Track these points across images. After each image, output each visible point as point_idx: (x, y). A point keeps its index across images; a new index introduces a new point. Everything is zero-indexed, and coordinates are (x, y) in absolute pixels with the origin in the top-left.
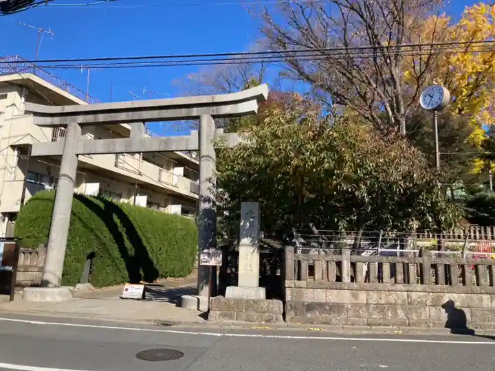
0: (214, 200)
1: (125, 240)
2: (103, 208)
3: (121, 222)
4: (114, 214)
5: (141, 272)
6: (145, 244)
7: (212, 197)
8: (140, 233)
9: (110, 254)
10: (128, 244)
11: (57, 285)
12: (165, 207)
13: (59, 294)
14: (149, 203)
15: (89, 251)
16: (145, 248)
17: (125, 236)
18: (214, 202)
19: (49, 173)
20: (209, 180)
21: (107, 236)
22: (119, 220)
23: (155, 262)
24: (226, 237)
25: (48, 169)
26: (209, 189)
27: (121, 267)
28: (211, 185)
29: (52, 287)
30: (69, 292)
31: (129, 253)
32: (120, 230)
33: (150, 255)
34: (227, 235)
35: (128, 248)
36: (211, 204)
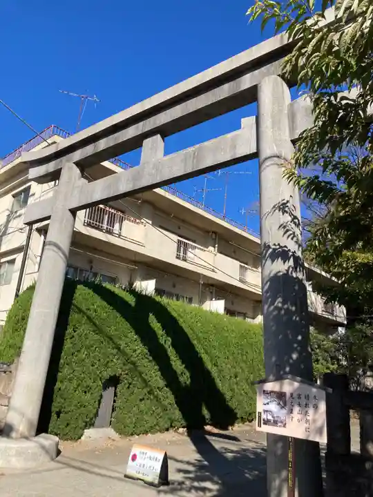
0: (299, 254)
1: (172, 358)
2: (133, 304)
3: (164, 327)
4: (151, 315)
5: (205, 412)
6: (209, 366)
7: (292, 246)
8: (199, 348)
9: (145, 381)
10: (177, 365)
11: (26, 434)
12: (254, 318)
13: (19, 454)
14: (229, 311)
15: (107, 374)
16: (208, 373)
17: (171, 352)
18: (296, 259)
19: (91, 268)
20: (283, 207)
21: (138, 348)
22: (159, 325)
23: (228, 395)
24: (345, 363)
25: (91, 262)
26: (283, 226)
27: (166, 403)
28: (288, 218)
29: (16, 439)
30: (40, 451)
31: (181, 379)
32: (162, 341)
33: (219, 384)
34: (346, 360)
35: (179, 372)
36: (291, 262)
